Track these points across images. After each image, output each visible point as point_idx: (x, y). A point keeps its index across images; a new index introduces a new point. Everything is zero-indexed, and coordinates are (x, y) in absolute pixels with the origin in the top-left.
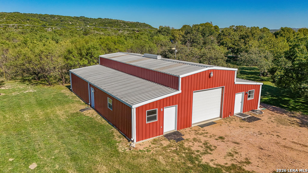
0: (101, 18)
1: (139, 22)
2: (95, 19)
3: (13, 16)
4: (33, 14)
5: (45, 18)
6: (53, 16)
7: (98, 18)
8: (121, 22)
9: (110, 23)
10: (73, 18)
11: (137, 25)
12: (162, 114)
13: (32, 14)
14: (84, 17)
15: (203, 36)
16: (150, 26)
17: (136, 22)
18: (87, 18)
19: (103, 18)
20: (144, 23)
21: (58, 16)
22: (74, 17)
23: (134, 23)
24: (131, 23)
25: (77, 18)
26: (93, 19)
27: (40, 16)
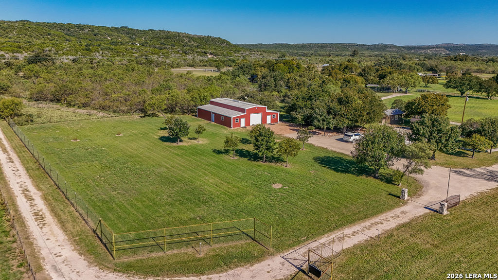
0: (153, 30)
1: (211, 37)
2: (144, 31)
3: (27, 29)
4: (51, 23)
5: (69, 30)
6: (79, 27)
7: (149, 30)
8: (184, 37)
9: (168, 38)
10: (111, 30)
11: (208, 40)
12: (240, 120)
13: (48, 23)
14: (126, 27)
15: (275, 81)
16: (227, 42)
17: (207, 35)
18: (132, 29)
19: (157, 29)
20: (219, 38)
21: (87, 26)
22: (112, 27)
23: (204, 38)
24: (199, 38)
25: (117, 29)
26: (141, 31)
27: (61, 26)
